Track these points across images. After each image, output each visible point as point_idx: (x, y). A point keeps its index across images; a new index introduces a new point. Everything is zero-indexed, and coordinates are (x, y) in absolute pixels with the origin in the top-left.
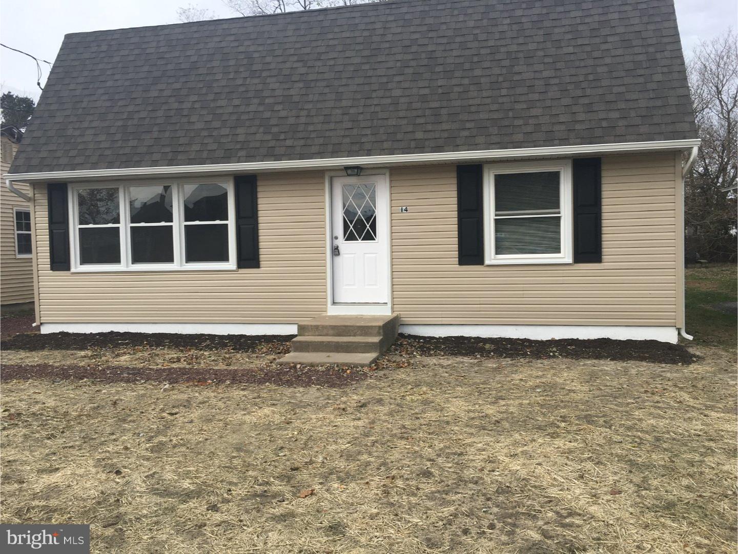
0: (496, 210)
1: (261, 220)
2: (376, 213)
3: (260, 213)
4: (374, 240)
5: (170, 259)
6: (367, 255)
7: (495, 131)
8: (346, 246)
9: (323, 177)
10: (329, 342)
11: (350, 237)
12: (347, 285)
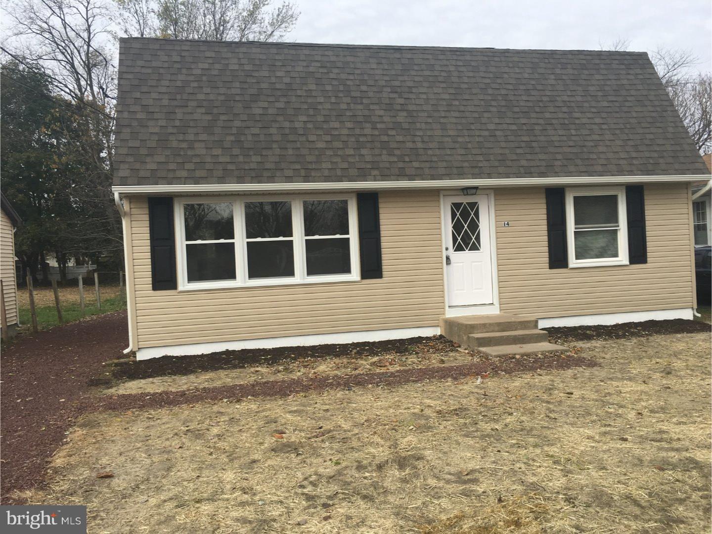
0: (576, 224)
1: (383, 233)
2: (480, 227)
3: (382, 228)
4: (479, 250)
5: (290, 272)
6: (474, 264)
7: (579, 162)
8: (456, 256)
9: (439, 196)
10: (508, 336)
11: (459, 248)
12: (457, 290)
